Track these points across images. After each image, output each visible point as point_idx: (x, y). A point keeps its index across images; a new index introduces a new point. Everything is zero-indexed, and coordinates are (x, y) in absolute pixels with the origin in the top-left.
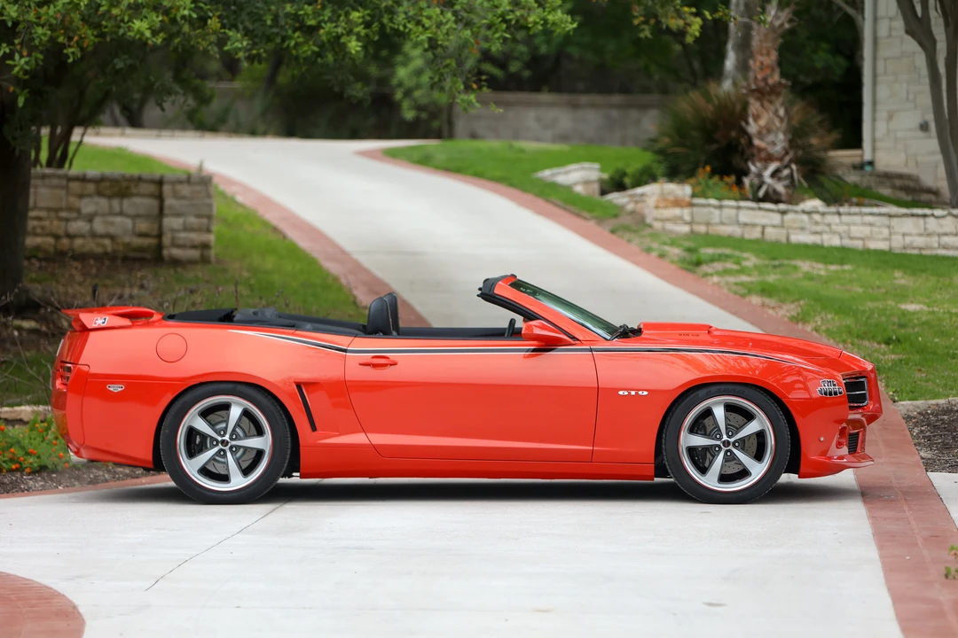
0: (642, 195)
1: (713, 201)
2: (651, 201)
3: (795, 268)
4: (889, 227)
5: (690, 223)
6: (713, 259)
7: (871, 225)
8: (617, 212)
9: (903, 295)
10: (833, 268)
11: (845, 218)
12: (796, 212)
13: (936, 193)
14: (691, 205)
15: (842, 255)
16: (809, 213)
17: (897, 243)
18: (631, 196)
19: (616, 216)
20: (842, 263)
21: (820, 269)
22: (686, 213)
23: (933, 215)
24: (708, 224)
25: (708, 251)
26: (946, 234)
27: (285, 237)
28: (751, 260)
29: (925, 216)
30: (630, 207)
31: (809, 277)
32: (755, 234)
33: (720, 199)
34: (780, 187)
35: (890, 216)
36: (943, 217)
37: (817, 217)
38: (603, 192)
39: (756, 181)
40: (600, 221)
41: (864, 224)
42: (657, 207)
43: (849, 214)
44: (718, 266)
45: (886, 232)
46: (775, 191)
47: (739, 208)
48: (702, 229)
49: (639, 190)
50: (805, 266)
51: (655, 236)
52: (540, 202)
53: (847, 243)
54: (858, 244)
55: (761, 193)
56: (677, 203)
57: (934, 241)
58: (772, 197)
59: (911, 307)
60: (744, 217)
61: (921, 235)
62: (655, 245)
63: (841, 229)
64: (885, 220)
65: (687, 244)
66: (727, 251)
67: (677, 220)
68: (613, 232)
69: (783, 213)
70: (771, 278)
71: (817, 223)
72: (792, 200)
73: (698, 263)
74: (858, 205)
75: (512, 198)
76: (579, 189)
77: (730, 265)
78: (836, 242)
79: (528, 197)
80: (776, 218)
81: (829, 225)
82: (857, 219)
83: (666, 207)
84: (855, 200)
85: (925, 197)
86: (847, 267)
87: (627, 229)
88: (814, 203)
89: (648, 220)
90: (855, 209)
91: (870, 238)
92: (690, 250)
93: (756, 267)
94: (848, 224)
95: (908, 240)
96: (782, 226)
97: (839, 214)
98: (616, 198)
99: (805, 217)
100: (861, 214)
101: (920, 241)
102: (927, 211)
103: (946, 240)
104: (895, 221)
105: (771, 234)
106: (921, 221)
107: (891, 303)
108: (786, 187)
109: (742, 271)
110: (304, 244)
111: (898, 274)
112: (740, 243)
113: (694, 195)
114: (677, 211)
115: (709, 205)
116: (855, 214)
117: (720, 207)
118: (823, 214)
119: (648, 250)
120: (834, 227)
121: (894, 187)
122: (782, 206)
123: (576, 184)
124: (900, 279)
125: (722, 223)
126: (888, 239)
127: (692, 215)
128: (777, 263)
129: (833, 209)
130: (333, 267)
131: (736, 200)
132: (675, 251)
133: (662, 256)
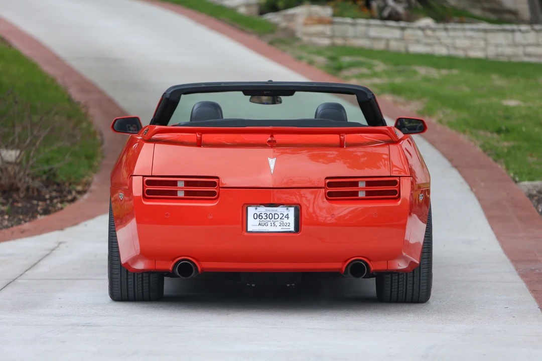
0: (294, 15)
1: (349, 20)
2: (300, 20)
3: (415, 73)
4: (485, 40)
5: (331, 37)
6: (351, 65)
7: (471, 38)
8: (272, 28)
9: (502, 93)
10: (444, 72)
11: (452, 33)
12: (412, 28)
13: (514, 13)
14: (331, 23)
15: (449, 62)
16: (422, 29)
17: (491, 52)
18: (286, 16)
19: (272, 31)
20: (450, 67)
21: (434, 73)
22: (327, 29)
23: (520, 31)
24: (345, 38)
25: (346, 59)
26: (530, 45)
27: (10, 46)
28: (380, 66)
29: (513, 31)
30: (283, 24)
31: (427, 79)
32: (380, 46)
33: (354, 18)
34: (400, 9)
35: (486, 31)
36: (527, 32)
37: (429, 33)
38: (262, 13)
39: (382, 5)
40: (260, 35)
41: (466, 37)
42: (306, 24)
43: (455, 30)
44: (355, 71)
45: (482, 44)
46: (397, 13)
47: (368, 25)
48: (339, 42)
49: (291, 11)
50: (422, 71)
51: (304, 47)
52: (213, 21)
53: (453, 52)
54: (461, 53)
55: (386, 13)
56: (321, 21)
57: (520, 51)
58: (394, 17)
59: (511, 103)
60: (373, 32)
61: (509, 45)
62: (304, 54)
63: (448, 41)
64: (482, 34)
65: (330, 54)
66: (361, 59)
67: (321, 35)
68: (271, 43)
69: (403, 29)
70: (398, 80)
71: (428, 37)
72: (410, 18)
73: (339, 69)
74: (461, 22)
75: (191, 17)
76: (242, 10)
77: (364, 70)
78: (443, 51)
79: (203, 17)
80: (397, 33)
81: (438, 39)
82: (460, 34)
83: (312, 24)
84: (456, 18)
85: (507, 16)
86: (455, 72)
87: (281, 42)
88: (427, 22)
89: (299, 35)
90: (459, 26)
91: (471, 48)
92: (332, 59)
93: (385, 72)
94: (453, 38)
95: (500, 50)
96: (402, 39)
97: (446, 30)
98: (272, 17)
99: (420, 33)
100: (464, 30)
101: (509, 51)
102: (515, 27)
103: (530, 50)
104: (490, 36)
105: (394, 45)
106: (510, 35)
107: (495, 100)
108: (406, 9)
109: (375, 75)
110: (26, 51)
111: (495, 77)
112: (370, 53)
113: (334, 15)
114: (320, 28)
115: (346, 23)
116: (459, 29)
117: (354, 25)
118: (433, 30)
119: (299, 58)
120: (443, 41)
121: (484, 9)
122: (402, 24)
123: (240, 6)
124: (497, 80)
125: (356, 37)
126: (485, 49)
127: (333, 31)
128: (400, 68)
129: (441, 26)
130: (50, 70)
131: (367, 18)
132: (320, 60)
133: (311, 63)
